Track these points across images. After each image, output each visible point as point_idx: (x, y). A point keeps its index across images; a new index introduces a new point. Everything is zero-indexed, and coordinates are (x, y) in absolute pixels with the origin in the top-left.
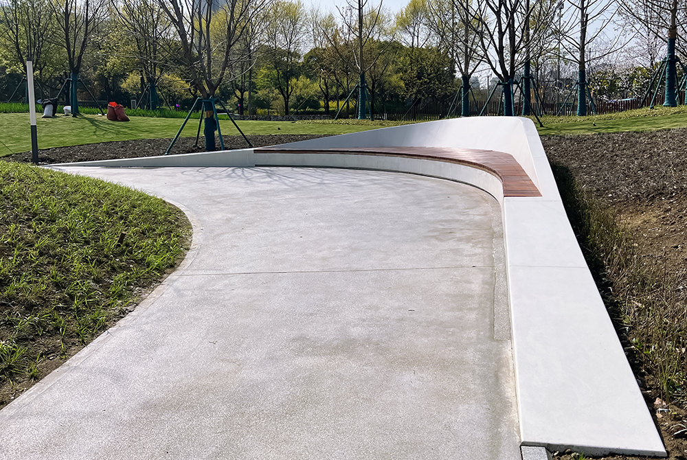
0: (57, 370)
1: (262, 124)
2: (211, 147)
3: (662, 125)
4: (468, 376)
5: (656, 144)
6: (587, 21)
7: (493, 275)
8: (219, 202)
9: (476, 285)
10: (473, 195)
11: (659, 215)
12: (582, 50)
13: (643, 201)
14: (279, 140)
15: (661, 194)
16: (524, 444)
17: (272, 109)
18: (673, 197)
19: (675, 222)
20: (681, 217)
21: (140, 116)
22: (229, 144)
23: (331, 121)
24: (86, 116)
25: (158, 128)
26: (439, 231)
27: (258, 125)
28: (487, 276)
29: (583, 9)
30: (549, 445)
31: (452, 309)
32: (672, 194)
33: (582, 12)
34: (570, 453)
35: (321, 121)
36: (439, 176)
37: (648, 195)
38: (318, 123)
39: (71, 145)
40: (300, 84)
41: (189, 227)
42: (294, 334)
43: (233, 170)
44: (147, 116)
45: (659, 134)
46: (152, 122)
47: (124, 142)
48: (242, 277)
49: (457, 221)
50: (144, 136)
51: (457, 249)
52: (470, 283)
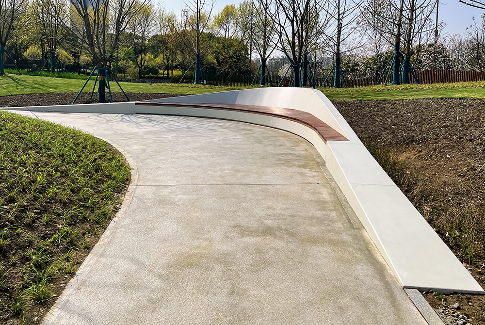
0: (97, 244)
1: (131, 85)
2: (103, 99)
3: (397, 97)
4: (351, 249)
5: (397, 109)
6: (341, 27)
7: (333, 189)
8: (130, 138)
9: (325, 195)
10: (291, 138)
11: (416, 154)
12: (338, 45)
13: (402, 145)
14: (146, 96)
15: (412, 141)
16: (405, 287)
17: (126, 74)
18: (420, 143)
19: (427, 159)
20: (431, 156)
21: (44, 76)
22: (114, 98)
23: (177, 85)
24: (9, 75)
25: (60, 85)
26: (283, 160)
27: (128, 85)
28: (330, 190)
29: (339, 20)
30: (419, 287)
31: (319, 210)
32: (419, 141)
33: (339, 22)
34: (432, 292)
35: (170, 84)
36: (263, 124)
37: (405, 141)
38: (169, 86)
39: (4, 95)
40: (147, 58)
41: (120, 154)
42: (232, 223)
43: (122, 116)
44: (49, 76)
45: (398, 102)
46: (55, 81)
47: (41, 94)
48: (177, 188)
49: (291, 154)
50: (52, 90)
51: (301, 172)
52: (321, 194)
